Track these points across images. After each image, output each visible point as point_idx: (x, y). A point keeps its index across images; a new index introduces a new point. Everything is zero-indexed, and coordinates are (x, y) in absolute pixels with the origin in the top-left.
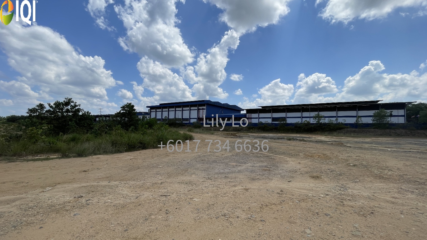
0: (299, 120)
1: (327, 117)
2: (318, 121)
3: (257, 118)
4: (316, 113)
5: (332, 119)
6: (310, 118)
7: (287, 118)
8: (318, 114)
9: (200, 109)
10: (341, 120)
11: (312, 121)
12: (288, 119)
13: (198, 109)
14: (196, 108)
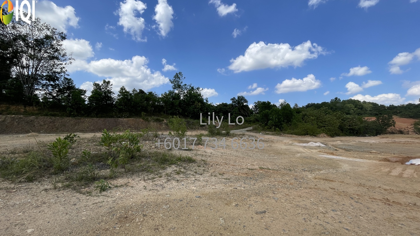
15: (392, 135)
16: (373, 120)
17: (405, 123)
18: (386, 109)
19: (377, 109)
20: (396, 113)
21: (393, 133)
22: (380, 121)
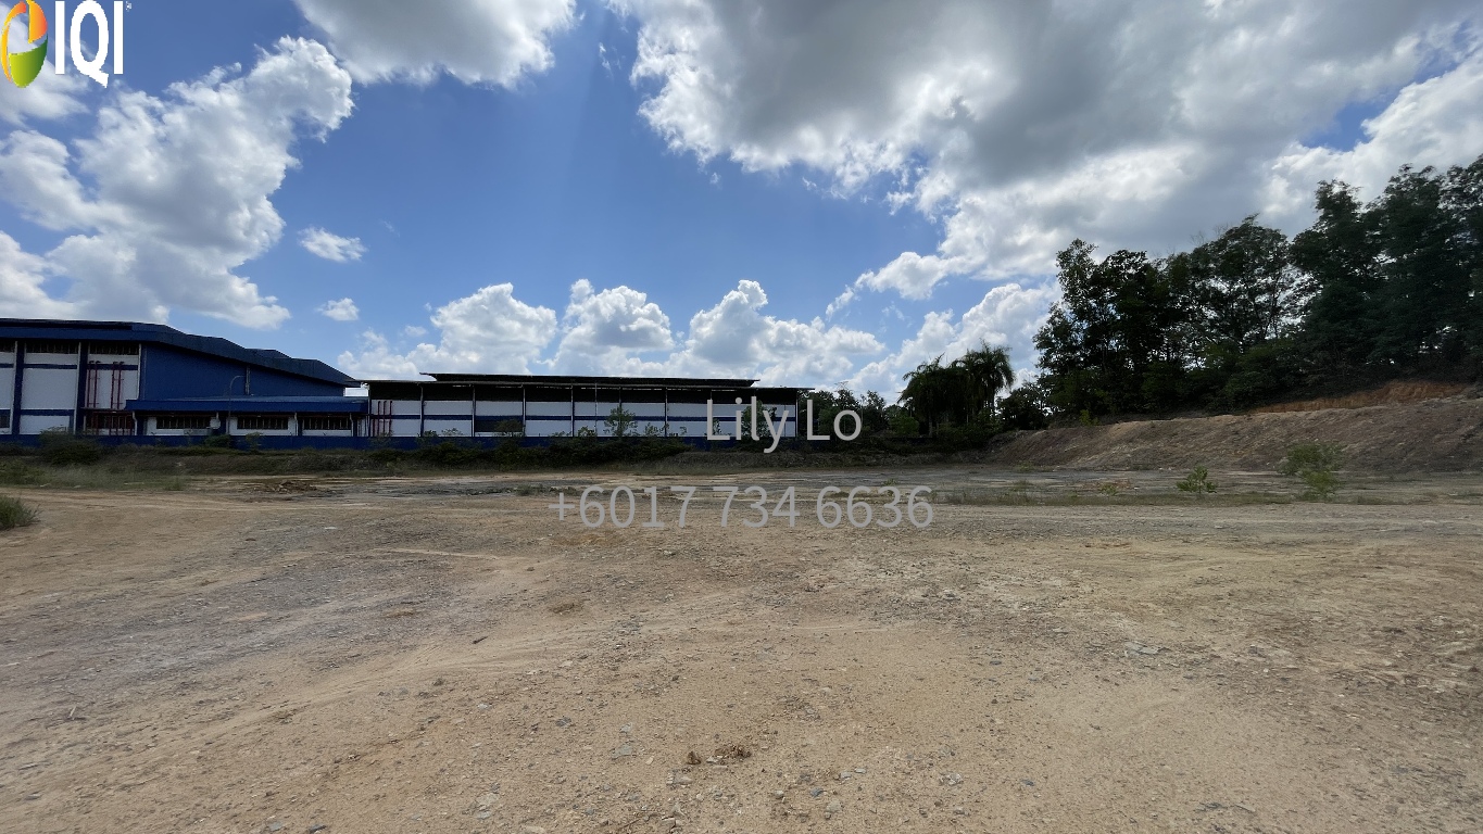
0: (564, 428)
1: (645, 420)
2: (620, 432)
3: (417, 417)
4: (615, 406)
5: (654, 424)
6: (596, 421)
7: (528, 418)
8: (620, 410)
9: (100, 366)
10: (675, 429)
11: (603, 430)
12: (529, 423)
13: (85, 368)
14: (73, 359)
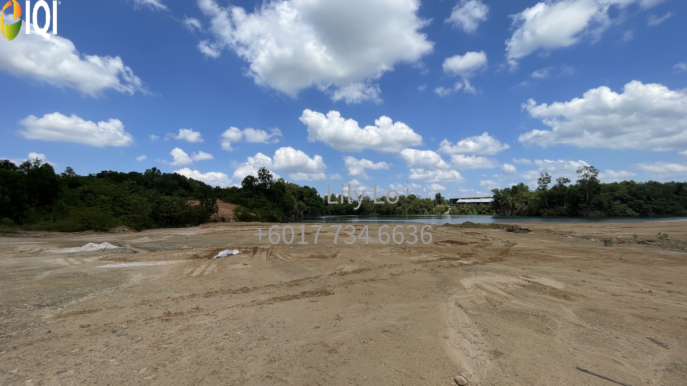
15: (214, 224)
16: (196, 204)
17: (228, 208)
18: (212, 192)
19: (203, 191)
20: (220, 198)
21: (216, 221)
22: (205, 205)
